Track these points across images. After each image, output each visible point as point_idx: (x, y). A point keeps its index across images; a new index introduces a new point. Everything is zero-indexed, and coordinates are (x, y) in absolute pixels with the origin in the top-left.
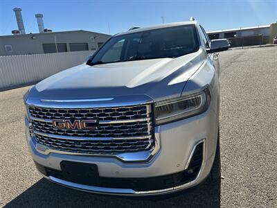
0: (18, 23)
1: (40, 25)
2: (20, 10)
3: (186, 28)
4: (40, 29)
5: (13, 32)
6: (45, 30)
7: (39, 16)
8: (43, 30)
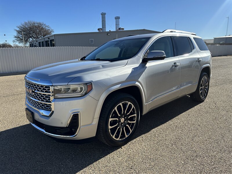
0: (103, 23)
1: (117, 24)
2: (105, 14)
3: (143, 40)
4: (116, 28)
5: (99, 29)
6: (120, 29)
7: (117, 18)
8: (118, 28)
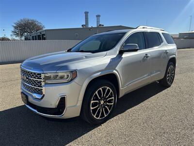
2: (88, 13)
3: (120, 35)
4: (97, 24)
6: (100, 25)
7: (98, 16)
